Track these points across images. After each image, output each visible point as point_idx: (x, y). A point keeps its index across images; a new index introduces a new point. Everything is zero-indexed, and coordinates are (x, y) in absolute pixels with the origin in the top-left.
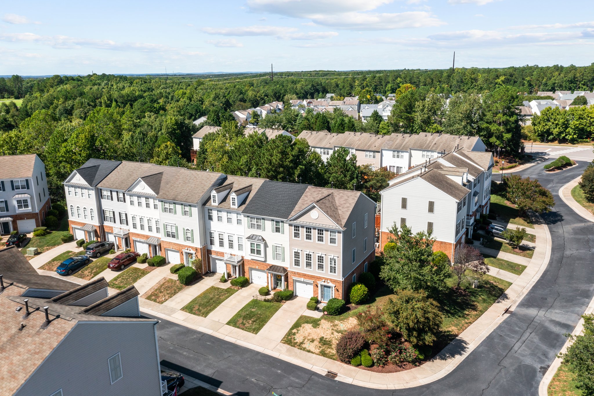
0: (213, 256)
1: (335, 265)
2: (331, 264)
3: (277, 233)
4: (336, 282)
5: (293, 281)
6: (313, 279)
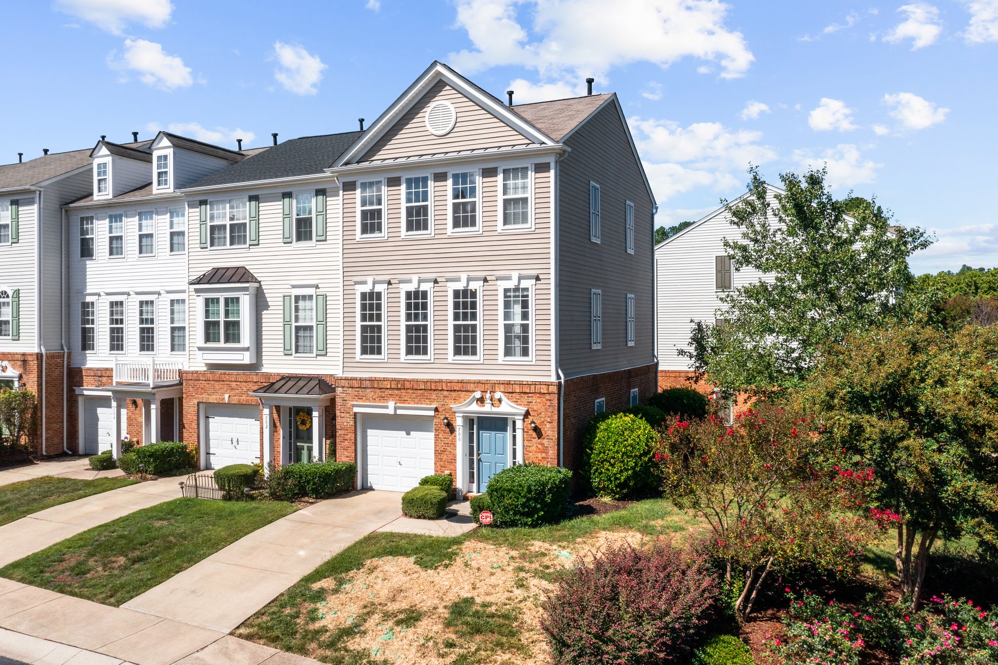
0: (89, 390)
1: (525, 316)
2: (507, 316)
3: (304, 244)
4: (530, 395)
5: (355, 423)
6: (434, 396)
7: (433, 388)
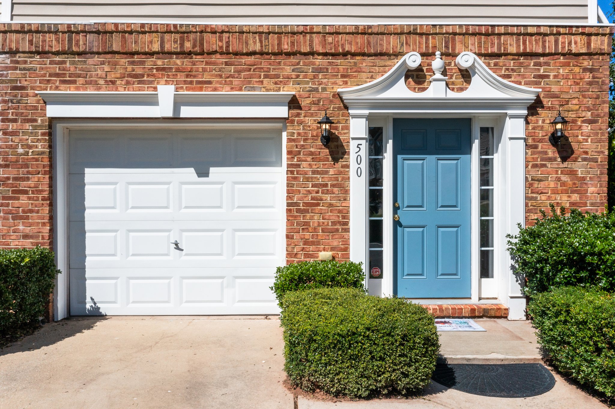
4: (542, 59)
5: (50, 147)
6: (288, 70)
7: (286, 47)
